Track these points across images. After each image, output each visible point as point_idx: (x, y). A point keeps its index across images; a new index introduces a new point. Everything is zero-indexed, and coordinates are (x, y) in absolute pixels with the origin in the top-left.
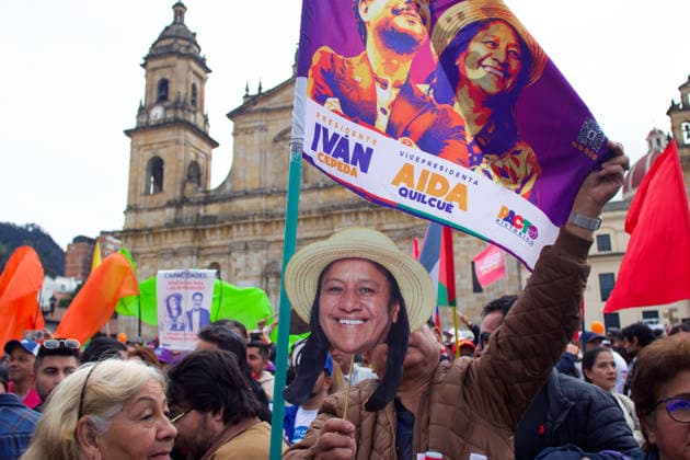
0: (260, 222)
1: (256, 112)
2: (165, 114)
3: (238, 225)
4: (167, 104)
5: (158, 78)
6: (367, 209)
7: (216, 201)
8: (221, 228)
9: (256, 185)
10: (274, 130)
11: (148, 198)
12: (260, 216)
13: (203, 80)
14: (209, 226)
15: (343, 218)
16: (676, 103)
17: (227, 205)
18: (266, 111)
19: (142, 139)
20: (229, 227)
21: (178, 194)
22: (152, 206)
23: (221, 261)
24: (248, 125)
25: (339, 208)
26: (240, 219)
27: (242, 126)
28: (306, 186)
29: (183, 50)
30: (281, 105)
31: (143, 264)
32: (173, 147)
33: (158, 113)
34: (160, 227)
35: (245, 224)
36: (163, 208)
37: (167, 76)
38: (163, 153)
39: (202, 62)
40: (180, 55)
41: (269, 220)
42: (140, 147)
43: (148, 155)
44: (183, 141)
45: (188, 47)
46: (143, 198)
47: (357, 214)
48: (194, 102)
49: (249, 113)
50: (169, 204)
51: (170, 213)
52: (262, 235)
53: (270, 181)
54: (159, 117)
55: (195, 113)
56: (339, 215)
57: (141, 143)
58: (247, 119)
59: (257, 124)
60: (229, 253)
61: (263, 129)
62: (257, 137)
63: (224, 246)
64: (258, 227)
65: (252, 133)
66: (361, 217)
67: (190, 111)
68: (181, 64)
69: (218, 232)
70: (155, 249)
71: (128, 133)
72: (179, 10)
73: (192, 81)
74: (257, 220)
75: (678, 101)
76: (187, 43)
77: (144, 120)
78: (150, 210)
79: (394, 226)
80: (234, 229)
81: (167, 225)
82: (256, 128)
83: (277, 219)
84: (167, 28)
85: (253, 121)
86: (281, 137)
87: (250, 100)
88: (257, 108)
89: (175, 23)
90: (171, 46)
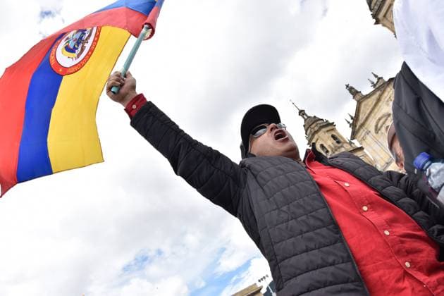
1: (359, 129)
5: (318, 146)
10: (372, 129)
13: (334, 129)
24: (362, 137)
27: (360, 139)
29: (316, 129)
30: (365, 118)
37: (321, 143)
39: (327, 124)
40: (317, 132)
45: (317, 126)
48: (338, 142)
49: (357, 132)
55: (342, 146)
58: (359, 134)
61: (368, 132)
62: (369, 138)
65: (366, 138)
67: (339, 148)
68: (320, 134)
72: (302, 113)
73: (330, 135)
76: (315, 124)
82: (365, 135)
84: (304, 126)
85: (362, 133)
86: (377, 130)
87: (353, 125)
88: (357, 127)
89: (305, 120)
90: (311, 131)
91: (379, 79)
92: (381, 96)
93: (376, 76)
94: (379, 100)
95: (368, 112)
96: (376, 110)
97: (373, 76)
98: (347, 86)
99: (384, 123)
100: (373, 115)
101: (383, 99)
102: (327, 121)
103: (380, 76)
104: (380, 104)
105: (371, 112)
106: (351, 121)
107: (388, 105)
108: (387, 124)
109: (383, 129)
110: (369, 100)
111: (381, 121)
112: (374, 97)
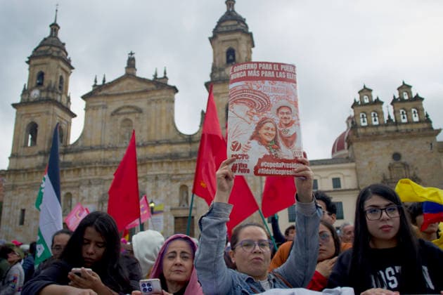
0: (100, 167)
1: (101, 96)
2: (40, 94)
3: (85, 169)
4: (43, 88)
5: (37, 71)
6: (168, 160)
7: (72, 152)
8: (74, 170)
9: (98, 143)
10: (112, 108)
11: (26, 149)
12: (100, 163)
13: (68, 74)
14: (66, 169)
15: (153, 165)
16: (357, 101)
17: (78, 155)
18: (107, 95)
19: (24, 110)
20: (79, 170)
21: (46, 147)
22: (29, 154)
23: (73, 192)
24: (95, 104)
25: (150, 159)
26: (87, 165)
27: (90, 105)
29: (55, 54)
30: (116, 92)
31: (20, 193)
32: (45, 116)
33: (35, 93)
34: (32, 169)
35: (90, 168)
36: (35, 156)
37: (44, 70)
38: (38, 120)
39: (68, 62)
40: (53, 57)
41: (105, 166)
42: (22, 115)
43: (28, 121)
44: (52, 112)
45: (58, 52)
46: (22, 149)
47: (162, 163)
48: (60, 88)
49: (96, 96)
50: (40, 153)
51: (40, 159)
52: (101, 175)
53: (108, 140)
54: (36, 97)
55: (61, 95)
56: (151, 164)
57: (23, 112)
58: (95, 100)
59: (101, 104)
60: (79, 187)
61: (105, 107)
62: (100, 112)
63: (76, 182)
64: (98, 170)
65: (97, 109)
66: (165, 165)
67: (57, 93)
68: (53, 63)
69: (72, 172)
70: (29, 182)
71: (15, 106)
72: (55, 27)
73: (60, 74)
74: (97, 165)
75: (358, 99)
76: (58, 50)
77: (26, 97)
78: (27, 157)
79: (185, 172)
80: (83, 171)
81: (38, 167)
82: (99, 106)
83: (111, 165)
84: (45, 39)
85: (100, 101)
86: (116, 113)
87: (97, 88)
88: (101, 93)
89: (51, 36)
90: (47, 51)
91: (165, 77)
92: (153, 90)
93: (165, 73)
94: (146, 91)
95: (125, 91)
96: (134, 97)
97: (163, 72)
98: (132, 54)
99: (128, 113)
100: (126, 97)
101: (150, 95)
102: (69, 59)
103: (167, 75)
104: (144, 96)
105: (128, 94)
106: (100, 83)
107: (149, 103)
108: (130, 117)
109: (122, 117)
110: (138, 83)
111: (127, 110)
112: (145, 86)
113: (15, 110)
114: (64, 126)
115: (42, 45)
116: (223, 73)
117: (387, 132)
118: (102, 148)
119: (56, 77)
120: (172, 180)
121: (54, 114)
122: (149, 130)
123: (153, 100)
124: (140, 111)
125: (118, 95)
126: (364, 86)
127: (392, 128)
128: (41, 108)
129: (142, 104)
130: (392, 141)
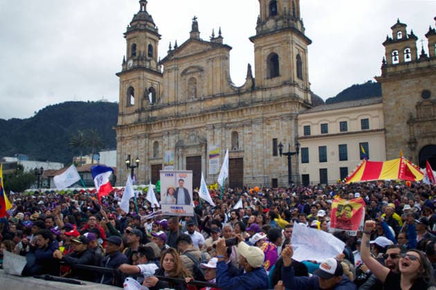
1: (172, 60)
2: (134, 63)
3: (164, 122)
4: (135, 58)
5: (131, 44)
6: (221, 111)
7: (156, 109)
8: (158, 123)
9: (173, 100)
10: (181, 69)
11: (128, 108)
12: (172, 117)
13: (156, 42)
14: (153, 123)
15: (211, 117)
16: (389, 37)
17: (161, 111)
18: (177, 59)
19: (124, 78)
20: (161, 123)
21: (140, 106)
22: (130, 112)
23: (159, 140)
24: (169, 68)
25: (207, 111)
26: (164, 119)
27: (167, 68)
28: (196, 99)
29: (142, 27)
30: (184, 55)
31: (126, 143)
32: (137, 82)
33: (131, 63)
34: (131, 124)
35: (167, 121)
36: (133, 113)
37: (135, 42)
38: (133, 85)
39: (155, 32)
40: (141, 30)
41: (178, 119)
42: (124, 81)
43: (127, 86)
44: (142, 76)
45: (145, 25)
46: (125, 109)
47: (217, 114)
48: (150, 55)
49: (170, 61)
50: (136, 112)
51: (136, 116)
52: (175, 126)
53: (180, 97)
54: (131, 66)
55: (149, 61)
56: (209, 115)
57: (124, 80)
58: (169, 64)
59: (172, 67)
60: (162, 136)
61: (176, 69)
62: (172, 75)
63: (160, 133)
64: (173, 122)
65: (171, 72)
66: (219, 115)
67: (146, 60)
68: (142, 34)
69: (157, 125)
70: (131, 135)
71: (118, 74)
72: (143, 3)
73: (149, 43)
75: (391, 36)
76: (144, 23)
77: (125, 67)
78: (129, 114)
79: (235, 120)
81: (135, 123)
82: (172, 69)
84: (135, 16)
85: (172, 65)
86: (184, 73)
87: (171, 53)
88: (173, 57)
89: (141, 11)
90: (136, 26)
91: (220, 37)
92: (209, 50)
93: (220, 33)
94: (204, 52)
95: (191, 54)
96: (197, 58)
97: (218, 32)
98: (195, 19)
99: (193, 73)
100: (191, 59)
101: (208, 55)
102: (157, 29)
103: (222, 35)
104: (203, 56)
105: (192, 56)
106: (173, 49)
107: (208, 62)
108: (195, 76)
109: (189, 77)
110: (199, 45)
111: (192, 70)
112: (205, 47)
113: (119, 78)
114: (155, 86)
115: (133, 21)
116: (264, 26)
117: (418, 69)
118: (176, 104)
119: (145, 47)
120: (226, 128)
121: (144, 78)
122: (208, 86)
123: (210, 59)
124: (201, 70)
125: (185, 57)
126: (398, 21)
127: (423, 64)
128: (135, 75)
129: (203, 64)
130: (421, 78)
